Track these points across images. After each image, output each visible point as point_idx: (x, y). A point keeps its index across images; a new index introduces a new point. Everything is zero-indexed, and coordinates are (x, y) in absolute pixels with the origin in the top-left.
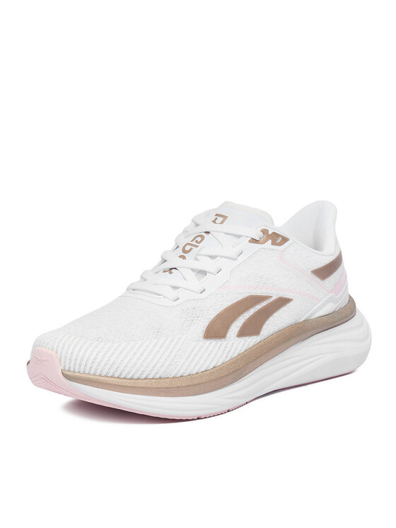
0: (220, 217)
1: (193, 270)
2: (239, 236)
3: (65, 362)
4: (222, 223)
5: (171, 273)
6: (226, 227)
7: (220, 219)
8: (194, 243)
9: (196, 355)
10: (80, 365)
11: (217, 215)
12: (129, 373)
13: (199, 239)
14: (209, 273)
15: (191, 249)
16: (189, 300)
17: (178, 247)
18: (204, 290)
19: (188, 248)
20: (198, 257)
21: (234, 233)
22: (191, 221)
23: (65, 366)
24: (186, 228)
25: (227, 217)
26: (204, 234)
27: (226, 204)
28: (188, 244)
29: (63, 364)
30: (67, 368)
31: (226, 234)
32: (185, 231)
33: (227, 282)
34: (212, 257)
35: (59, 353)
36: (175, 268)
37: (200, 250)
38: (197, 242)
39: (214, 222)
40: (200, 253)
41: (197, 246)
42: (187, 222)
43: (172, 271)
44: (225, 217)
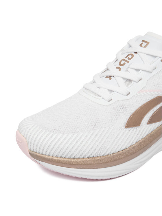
0: (144, 43)
1: (124, 78)
2: (155, 57)
3: (30, 146)
4: (145, 47)
5: (110, 79)
6: (148, 50)
7: (144, 44)
8: (127, 59)
9: (119, 139)
10: (40, 149)
11: (143, 41)
12: (72, 155)
13: (130, 57)
14: (134, 81)
15: (125, 63)
16: (118, 101)
17: (117, 60)
18: (129, 93)
19: (123, 62)
20: (129, 69)
21: (152, 54)
22: (127, 43)
23: (31, 148)
24: (123, 48)
25: (149, 43)
26: (134, 54)
27: (148, 34)
28: (123, 60)
29: (29, 147)
30: (32, 150)
31: (147, 54)
32: (122, 50)
33: (145, 87)
34: (137, 70)
35: (27, 139)
36: (113, 76)
37: (130, 65)
38: (129, 58)
39: (141, 45)
40: (130, 66)
41: (128, 62)
42: (125, 44)
43: (112, 77)
44: (148, 43)
